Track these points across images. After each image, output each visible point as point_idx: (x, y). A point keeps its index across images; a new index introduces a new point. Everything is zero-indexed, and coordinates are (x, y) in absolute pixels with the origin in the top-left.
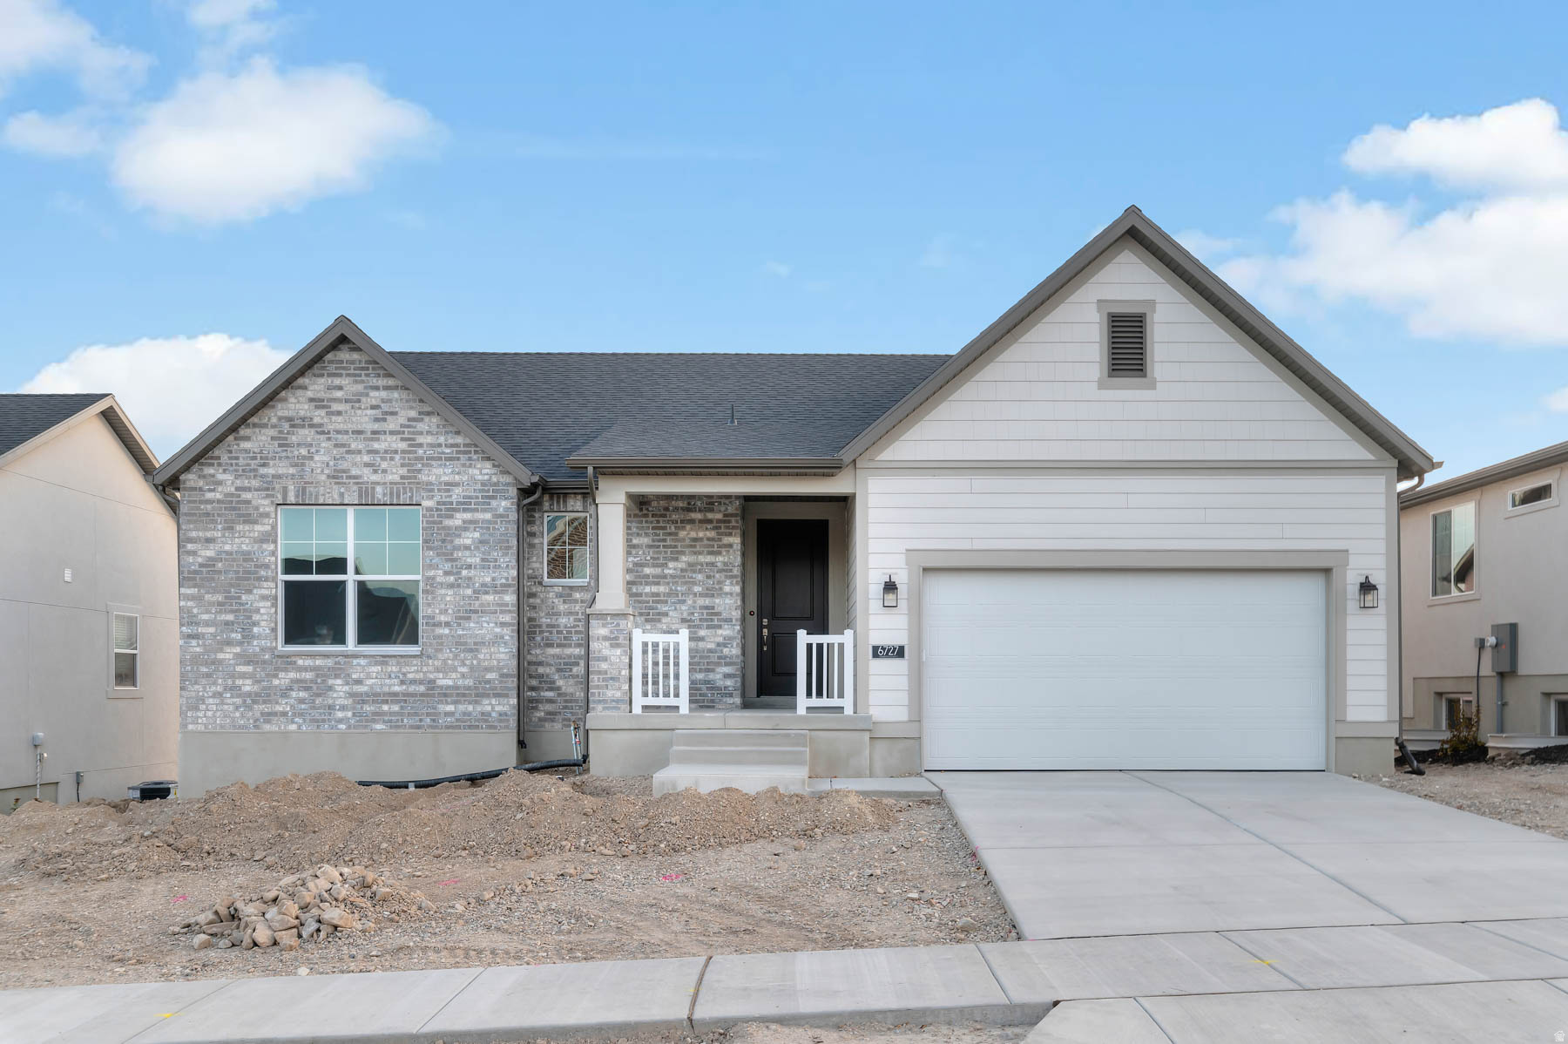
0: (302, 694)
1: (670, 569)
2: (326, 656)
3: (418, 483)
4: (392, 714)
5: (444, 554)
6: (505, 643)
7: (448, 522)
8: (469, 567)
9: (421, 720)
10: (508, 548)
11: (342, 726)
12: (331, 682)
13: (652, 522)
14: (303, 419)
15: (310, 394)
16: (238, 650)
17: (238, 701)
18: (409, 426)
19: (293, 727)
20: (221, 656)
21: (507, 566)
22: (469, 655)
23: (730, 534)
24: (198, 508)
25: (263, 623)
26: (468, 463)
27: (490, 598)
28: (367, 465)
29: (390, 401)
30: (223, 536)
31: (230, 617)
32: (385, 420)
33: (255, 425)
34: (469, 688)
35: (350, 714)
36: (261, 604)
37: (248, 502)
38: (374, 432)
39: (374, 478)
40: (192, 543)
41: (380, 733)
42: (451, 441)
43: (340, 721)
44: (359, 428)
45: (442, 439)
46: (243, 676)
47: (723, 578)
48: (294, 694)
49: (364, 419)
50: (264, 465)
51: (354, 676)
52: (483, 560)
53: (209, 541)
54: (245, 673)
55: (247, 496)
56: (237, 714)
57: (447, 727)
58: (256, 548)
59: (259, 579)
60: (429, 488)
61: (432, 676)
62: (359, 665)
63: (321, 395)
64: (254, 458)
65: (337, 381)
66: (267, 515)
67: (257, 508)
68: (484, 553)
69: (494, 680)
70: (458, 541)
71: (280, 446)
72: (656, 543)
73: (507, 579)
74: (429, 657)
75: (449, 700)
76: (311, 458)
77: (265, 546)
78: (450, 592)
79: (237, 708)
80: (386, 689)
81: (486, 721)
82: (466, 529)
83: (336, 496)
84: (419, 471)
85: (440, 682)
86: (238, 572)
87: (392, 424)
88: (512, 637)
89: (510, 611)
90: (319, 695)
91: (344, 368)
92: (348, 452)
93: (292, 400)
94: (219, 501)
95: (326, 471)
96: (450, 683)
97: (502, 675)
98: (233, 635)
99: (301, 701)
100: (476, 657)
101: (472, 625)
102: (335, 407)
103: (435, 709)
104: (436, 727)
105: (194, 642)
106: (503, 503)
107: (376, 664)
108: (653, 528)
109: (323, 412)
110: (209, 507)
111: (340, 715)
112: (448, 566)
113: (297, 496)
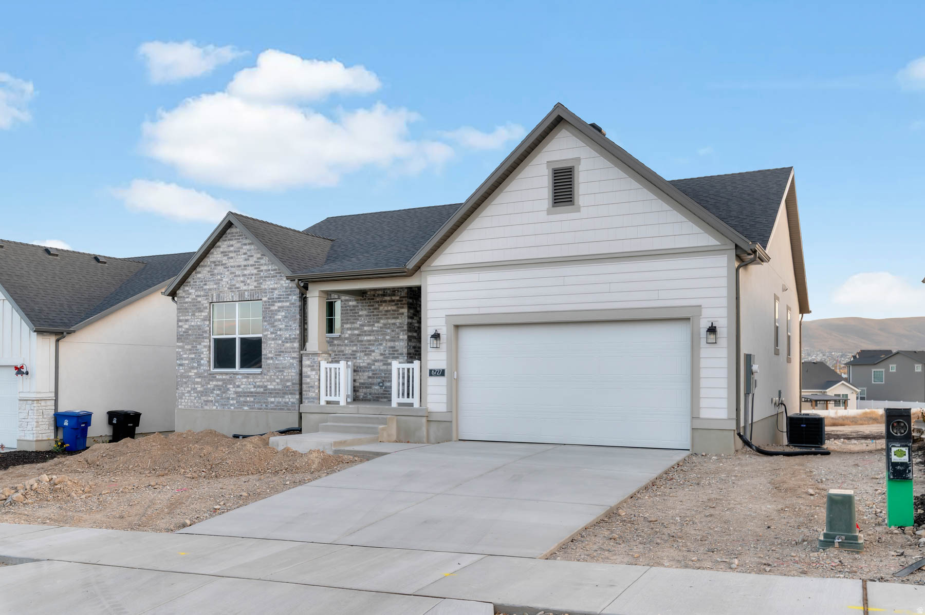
0: (218, 392)
1: (375, 327)
2: (226, 374)
3: (261, 289)
4: (251, 402)
5: (271, 324)
6: (294, 367)
7: (273, 308)
8: (280, 330)
9: (261, 405)
10: (296, 320)
11: (232, 408)
12: (228, 386)
13: (367, 303)
14: (219, 262)
15: (221, 250)
16: (196, 371)
17: (196, 395)
18: (258, 262)
19: (215, 408)
20: (190, 374)
21: (295, 329)
22: (280, 374)
23: (403, 308)
24: (183, 306)
25: (205, 359)
26: (280, 278)
27: (288, 345)
28: (242, 282)
29: (250, 250)
30: (191, 318)
31: (193, 356)
32: (248, 259)
33: (202, 266)
34: (280, 390)
35: (235, 402)
36: (204, 350)
37: (200, 302)
38: (245, 266)
39: (245, 288)
40: (182, 322)
41: (246, 411)
42: (274, 268)
43: (232, 405)
44: (239, 264)
45: (270, 267)
46: (198, 383)
48: (215, 392)
49: (240, 260)
50: (205, 284)
51: (237, 384)
52: (286, 326)
53: (187, 321)
54: (198, 382)
55: (199, 299)
56: (196, 401)
57: (272, 409)
58: (202, 323)
59: (203, 338)
60: (264, 291)
61: (266, 384)
62: (238, 378)
63: (226, 250)
64: (202, 282)
65: (231, 242)
66: (206, 308)
67: (203, 305)
68: (286, 322)
69: (290, 386)
70: (277, 317)
71: (211, 275)
72: (370, 314)
73: (295, 335)
74: (265, 375)
75: (272, 395)
76: (222, 280)
77: (205, 322)
78: (273, 342)
79: (195, 398)
80: (248, 390)
81: (287, 406)
82: (279, 311)
83: (231, 298)
84: (261, 283)
85: (269, 387)
86: (196, 335)
87: (251, 262)
88: (297, 364)
89: (296, 351)
90: (224, 393)
91: (234, 236)
92: (235, 276)
93: (215, 253)
94: (190, 302)
95: (227, 286)
96: (273, 387)
97: (293, 384)
98: (194, 364)
99: (218, 395)
100: (282, 375)
101: (281, 358)
102: (231, 255)
103: (267, 400)
104: (267, 409)
105: (181, 368)
106: (294, 297)
107: (245, 377)
108: (369, 306)
109: (226, 258)
110: (186, 305)
111: (231, 402)
112: (272, 330)
113: (216, 299)
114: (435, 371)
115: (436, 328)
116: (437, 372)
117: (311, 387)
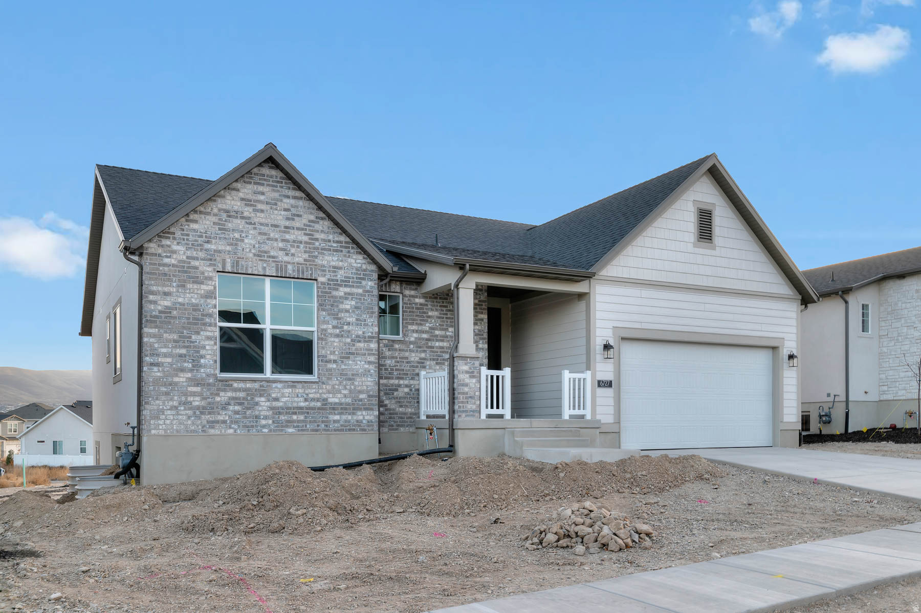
0: (237, 408)
2: (254, 381)
3: (316, 265)
4: (298, 421)
5: (333, 315)
6: (371, 375)
7: (335, 293)
8: (349, 324)
9: (318, 426)
10: (373, 313)
11: (266, 430)
12: (257, 399)
13: (439, 303)
14: (237, 212)
15: (241, 195)
16: (189, 375)
17: (190, 412)
18: (310, 226)
19: (231, 431)
20: (176, 379)
21: (372, 324)
22: (349, 383)
23: (482, 313)
24: (158, 269)
25: (208, 357)
26: (348, 255)
27: (361, 345)
28: (281, 249)
29: (296, 207)
30: (178, 291)
31: (183, 351)
32: (293, 220)
33: (201, 212)
34: (348, 404)
35: (270, 422)
36: (207, 342)
37: (196, 268)
38: (286, 227)
39: (286, 259)
40: (154, 295)
41: (291, 434)
42: (336, 239)
43: (264, 426)
44: (276, 223)
45: (331, 237)
46: (194, 394)
47: (478, 340)
48: (231, 408)
49: (279, 217)
50: (208, 242)
51: (274, 395)
52: (357, 320)
53: (166, 294)
54: (195, 392)
55: (196, 263)
56: (189, 422)
57: (335, 430)
58: (202, 302)
59: (205, 324)
60: (322, 268)
61: (325, 396)
62: (276, 387)
63: (250, 197)
64: (201, 236)
65: (261, 188)
66: (210, 278)
67: (203, 273)
68: (357, 315)
69: (364, 399)
70: (341, 306)
71: (220, 229)
72: (443, 316)
73: (372, 333)
74: (323, 383)
75: (336, 412)
76: (243, 241)
77: (209, 301)
78: (337, 340)
79: (189, 418)
80: (295, 405)
81: (360, 426)
82: (346, 299)
83: (260, 269)
84: (316, 257)
85: (330, 400)
86: (188, 319)
87: (298, 223)
88: (375, 371)
89: (374, 354)
90: (248, 409)
91: (265, 180)
92: (268, 239)
93: (229, 197)
94: (174, 265)
95: (253, 251)
96: (337, 400)
97: (369, 396)
98: (186, 365)
99: (237, 413)
100: (353, 384)
101: (350, 362)
102: (259, 206)
103: (327, 418)
104: (328, 430)
105: (155, 369)
106: (370, 283)
107: (288, 387)
108: (440, 306)
109: (251, 209)
110: (166, 269)
111: (264, 422)
112: (335, 322)
113: (233, 267)
114: (603, 382)
115: (607, 339)
116: (605, 383)
117: (471, 397)
